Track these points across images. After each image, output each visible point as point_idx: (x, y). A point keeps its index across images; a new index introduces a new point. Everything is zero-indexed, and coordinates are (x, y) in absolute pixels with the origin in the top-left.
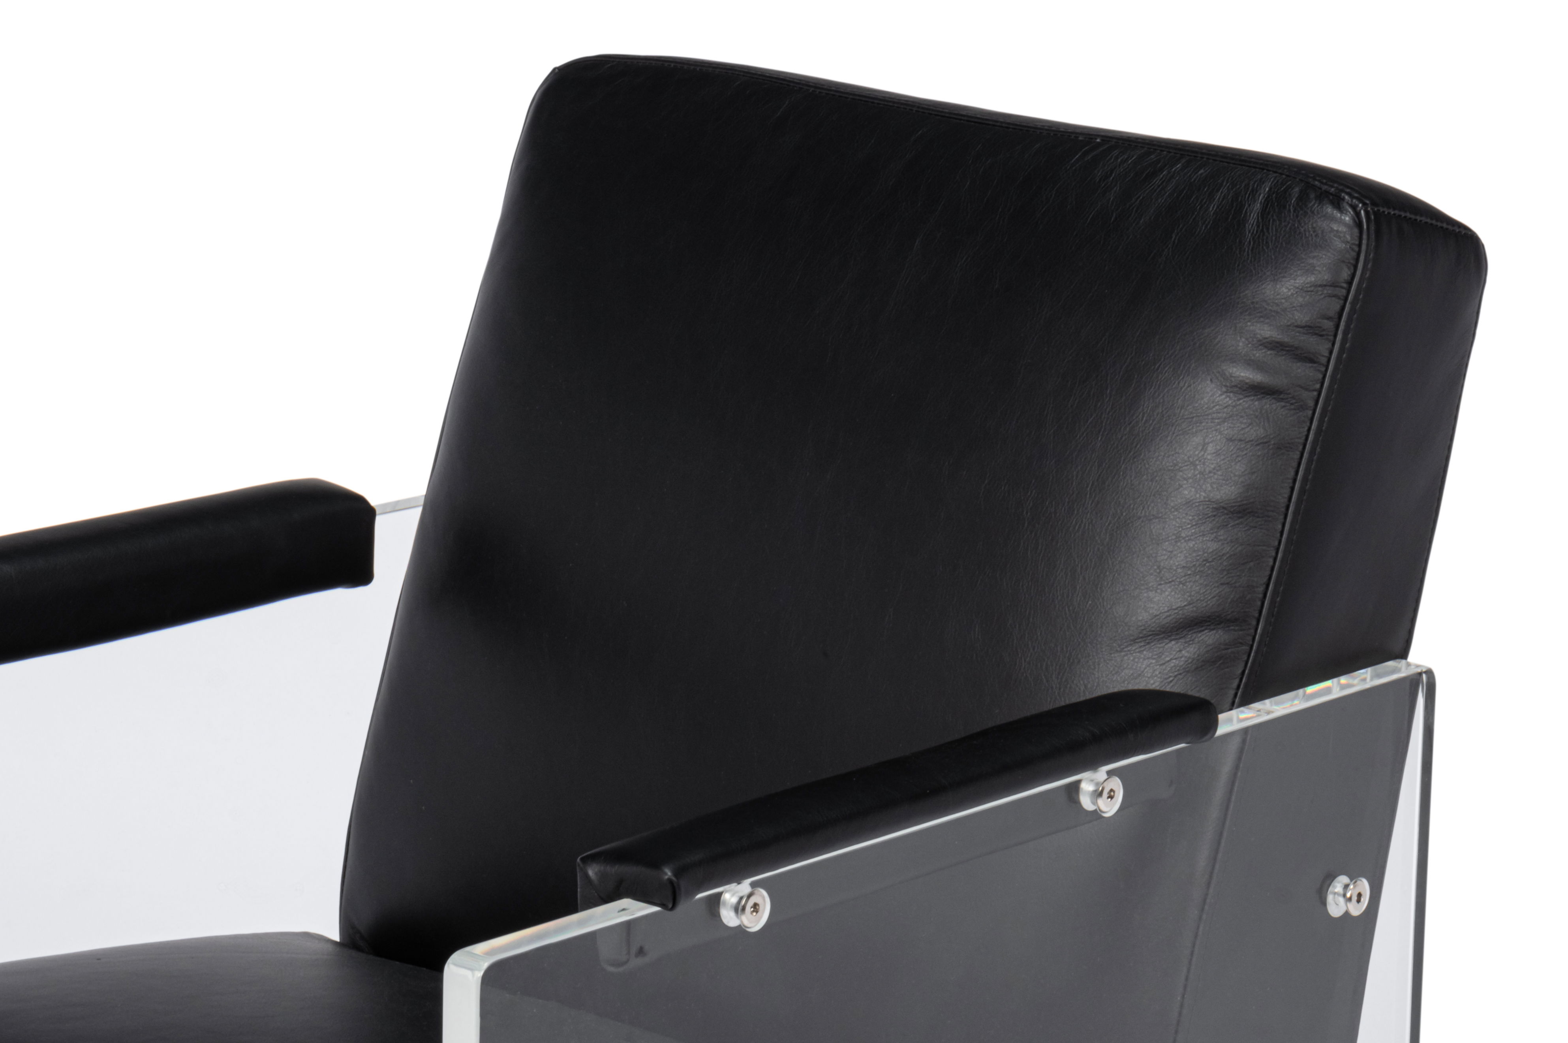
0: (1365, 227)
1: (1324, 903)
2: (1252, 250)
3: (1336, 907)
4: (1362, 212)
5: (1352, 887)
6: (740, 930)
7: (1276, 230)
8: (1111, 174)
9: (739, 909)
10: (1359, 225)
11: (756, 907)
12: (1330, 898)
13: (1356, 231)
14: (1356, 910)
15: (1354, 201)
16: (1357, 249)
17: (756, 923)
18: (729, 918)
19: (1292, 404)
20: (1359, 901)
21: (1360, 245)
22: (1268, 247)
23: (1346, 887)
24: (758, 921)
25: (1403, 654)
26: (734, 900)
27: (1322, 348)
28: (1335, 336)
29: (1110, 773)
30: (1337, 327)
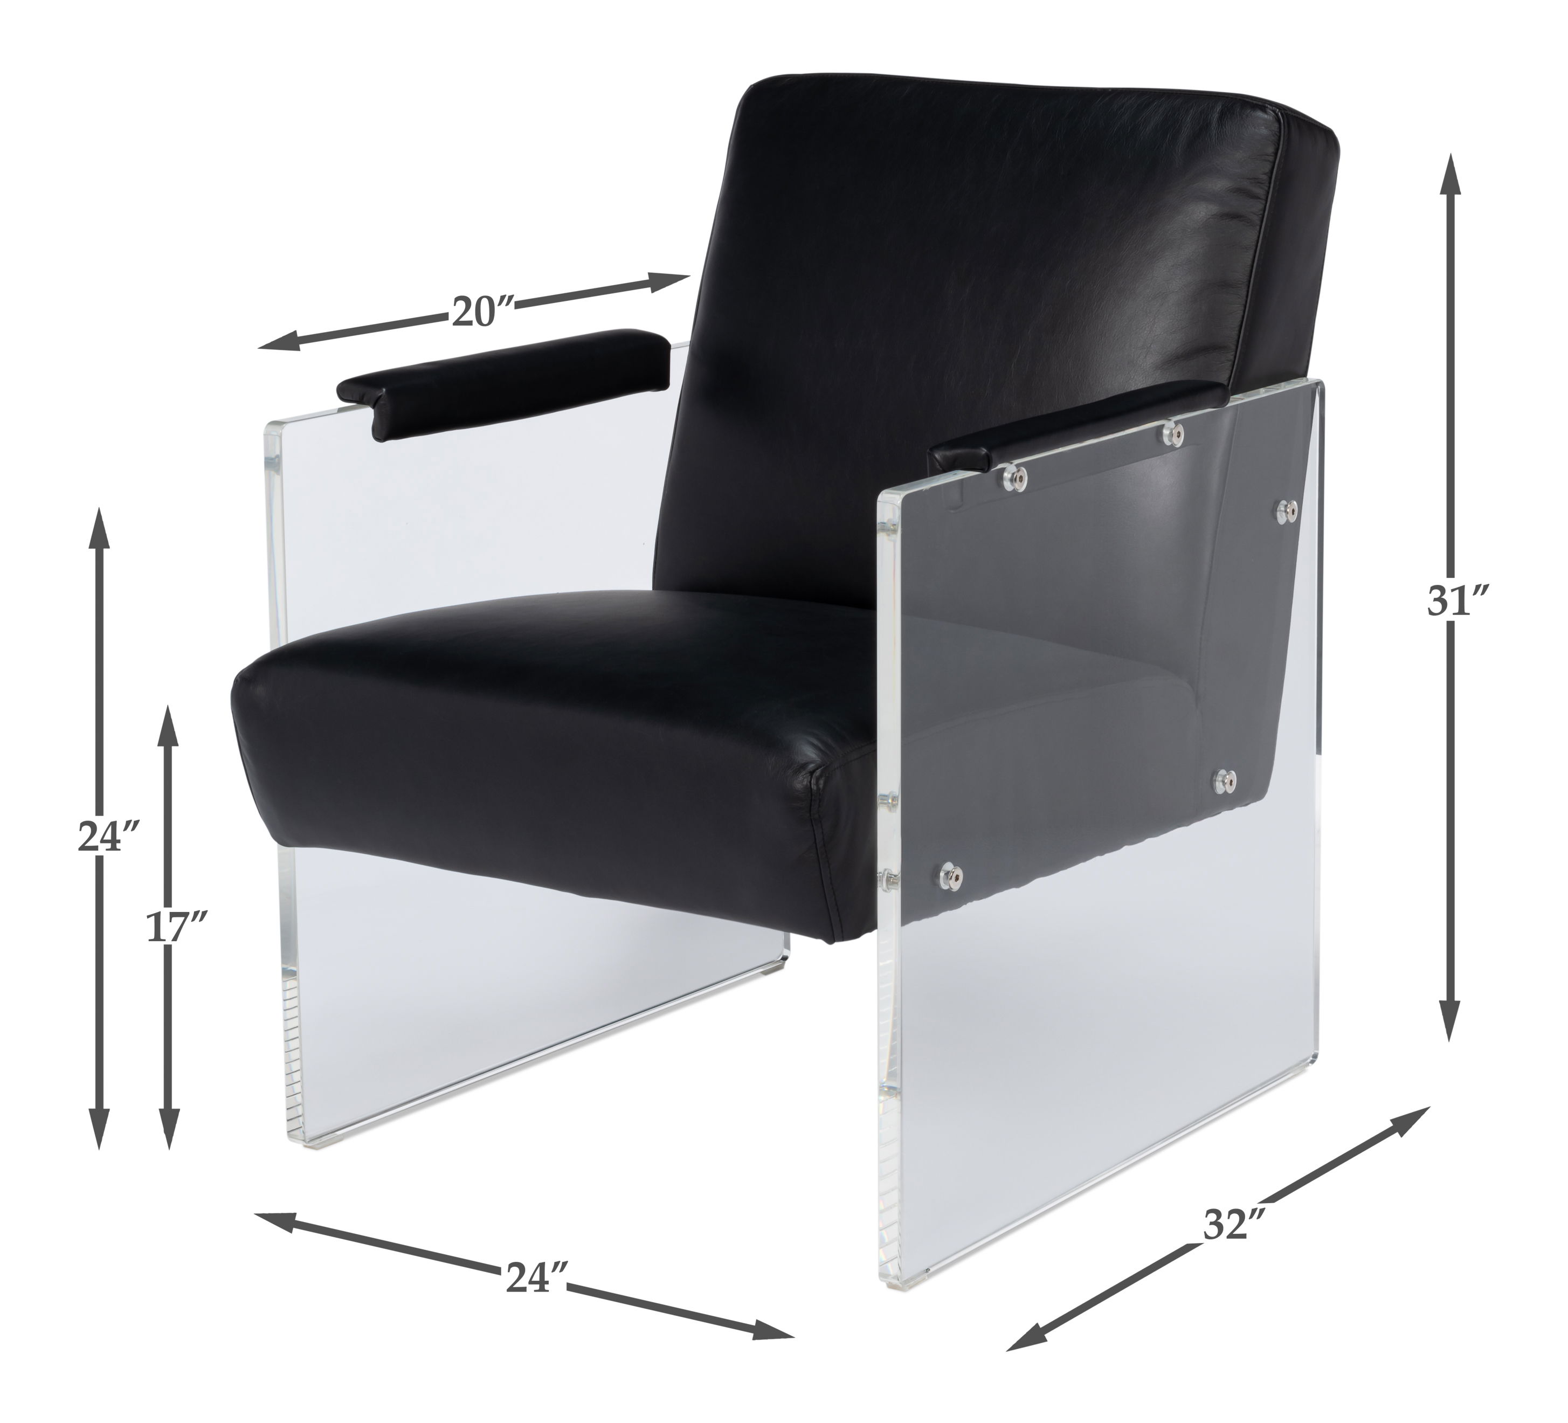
0: (1282, 121)
1: (1276, 518)
2: (1217, 138)
3: (1282, 519)
4: (1279, 114)
5: (1289, 506)
6: (1015, 492)
7: (1230, 126)
8: (1123, 106)
9: (1013, 480)
10: (1278, 121)
11: (1021, 477)
12: (1278, 513)
13: (1277, 125)
14: (1292, 519)
15: (1274, 108)
16: (1278, 134)
17: (1022, 487)
18: (1008, 486)
19: (1248, 223)
20: (1293, 514)
21: (1280, 132)
22: (1227, 136)
23: (1286, 506)
24: (1022, 486)
25: (1305, 374)
26: (1010, 476)
27: (1260, 192)
28: (1270, 183)
29: (1177, 423)
30: (1271, 178)
